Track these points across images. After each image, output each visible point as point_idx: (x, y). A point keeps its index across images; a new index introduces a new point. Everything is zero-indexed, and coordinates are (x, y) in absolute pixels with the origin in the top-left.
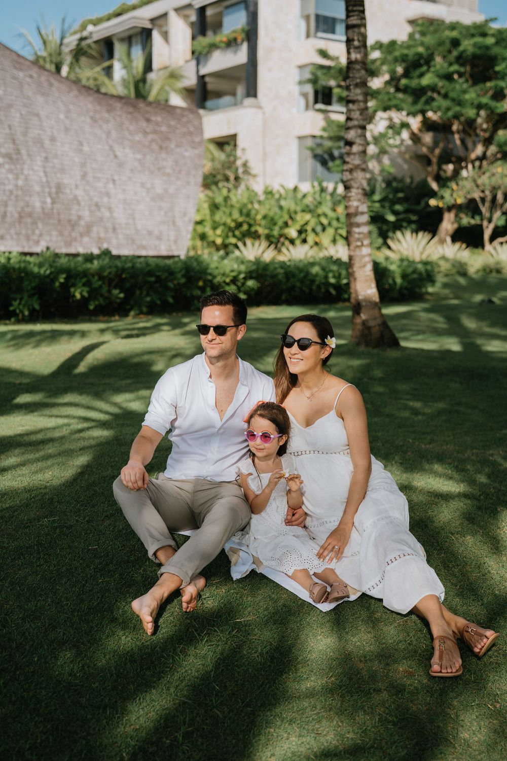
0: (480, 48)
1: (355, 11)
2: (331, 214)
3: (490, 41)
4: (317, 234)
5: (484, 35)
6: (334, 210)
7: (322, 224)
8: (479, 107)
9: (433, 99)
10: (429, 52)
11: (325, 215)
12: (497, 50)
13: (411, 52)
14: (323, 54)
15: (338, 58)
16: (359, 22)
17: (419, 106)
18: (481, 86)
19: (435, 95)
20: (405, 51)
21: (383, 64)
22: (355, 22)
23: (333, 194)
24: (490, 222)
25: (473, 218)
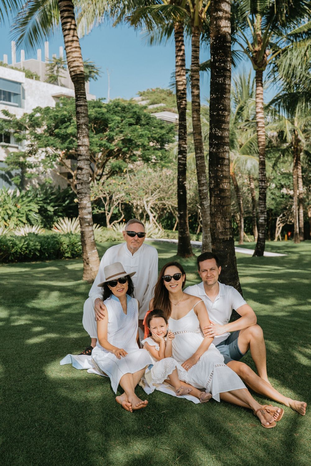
0: (99, 114)
2: (14, 208)
3: (104, 110)
4: (6, 221)
5: (100, 107)
6: (16, 206)
7: (8, 214)
8: (101, 146)
9: (74, 141)
10: (70, 114)
11: (10, 209)
12: (107, 116)
13: (59, 114)
14: (6, 113)
15: (15, 116)
17: (66, 145)
18: (101, 134)
19: (74, 139)
20: (56, 114)
21: (43, 120)
23: (14, 197)
24: (109, 211)
25: (100, 209)
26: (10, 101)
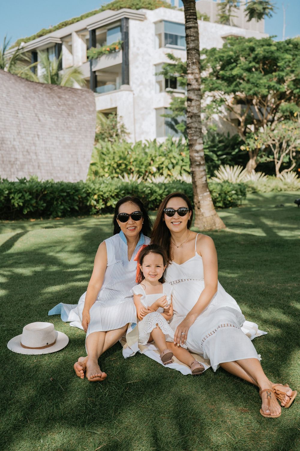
0: (267, 52)
1: (191, 18)
2: (178, 157)
3: (273, 48)
4: (169, 169)
5: (270, 45)
6: (180, 155)
7: (172, 163)
8: (269, 88)
9: (240, 84)
10: (237, 55)
11: (174, 158)
12: (277, 54)
13: (225, 55)
14: (171, 57)
15: (180, 59)
16: (193, 25)
17: (232, 88)
18: (270, 75)
19: (241, 81)
20: (222, 55)
21: (208, 62)
22: (191, 25)
23: (179, 145)
24: (279, 159)
25: (268, 157)
26: (176, 44)
